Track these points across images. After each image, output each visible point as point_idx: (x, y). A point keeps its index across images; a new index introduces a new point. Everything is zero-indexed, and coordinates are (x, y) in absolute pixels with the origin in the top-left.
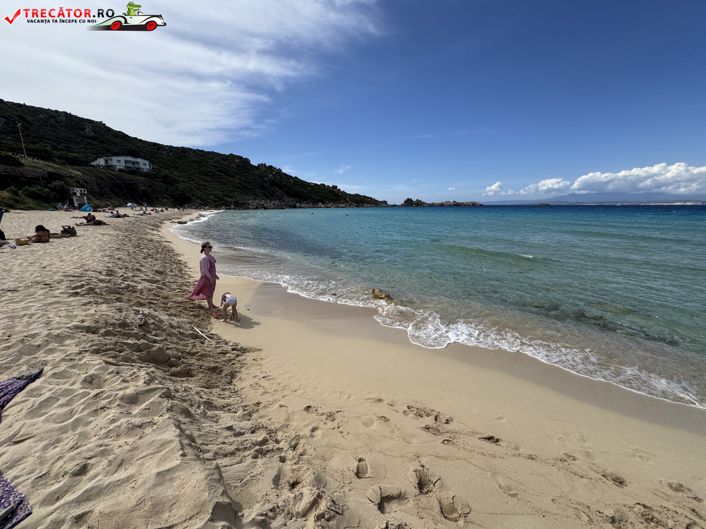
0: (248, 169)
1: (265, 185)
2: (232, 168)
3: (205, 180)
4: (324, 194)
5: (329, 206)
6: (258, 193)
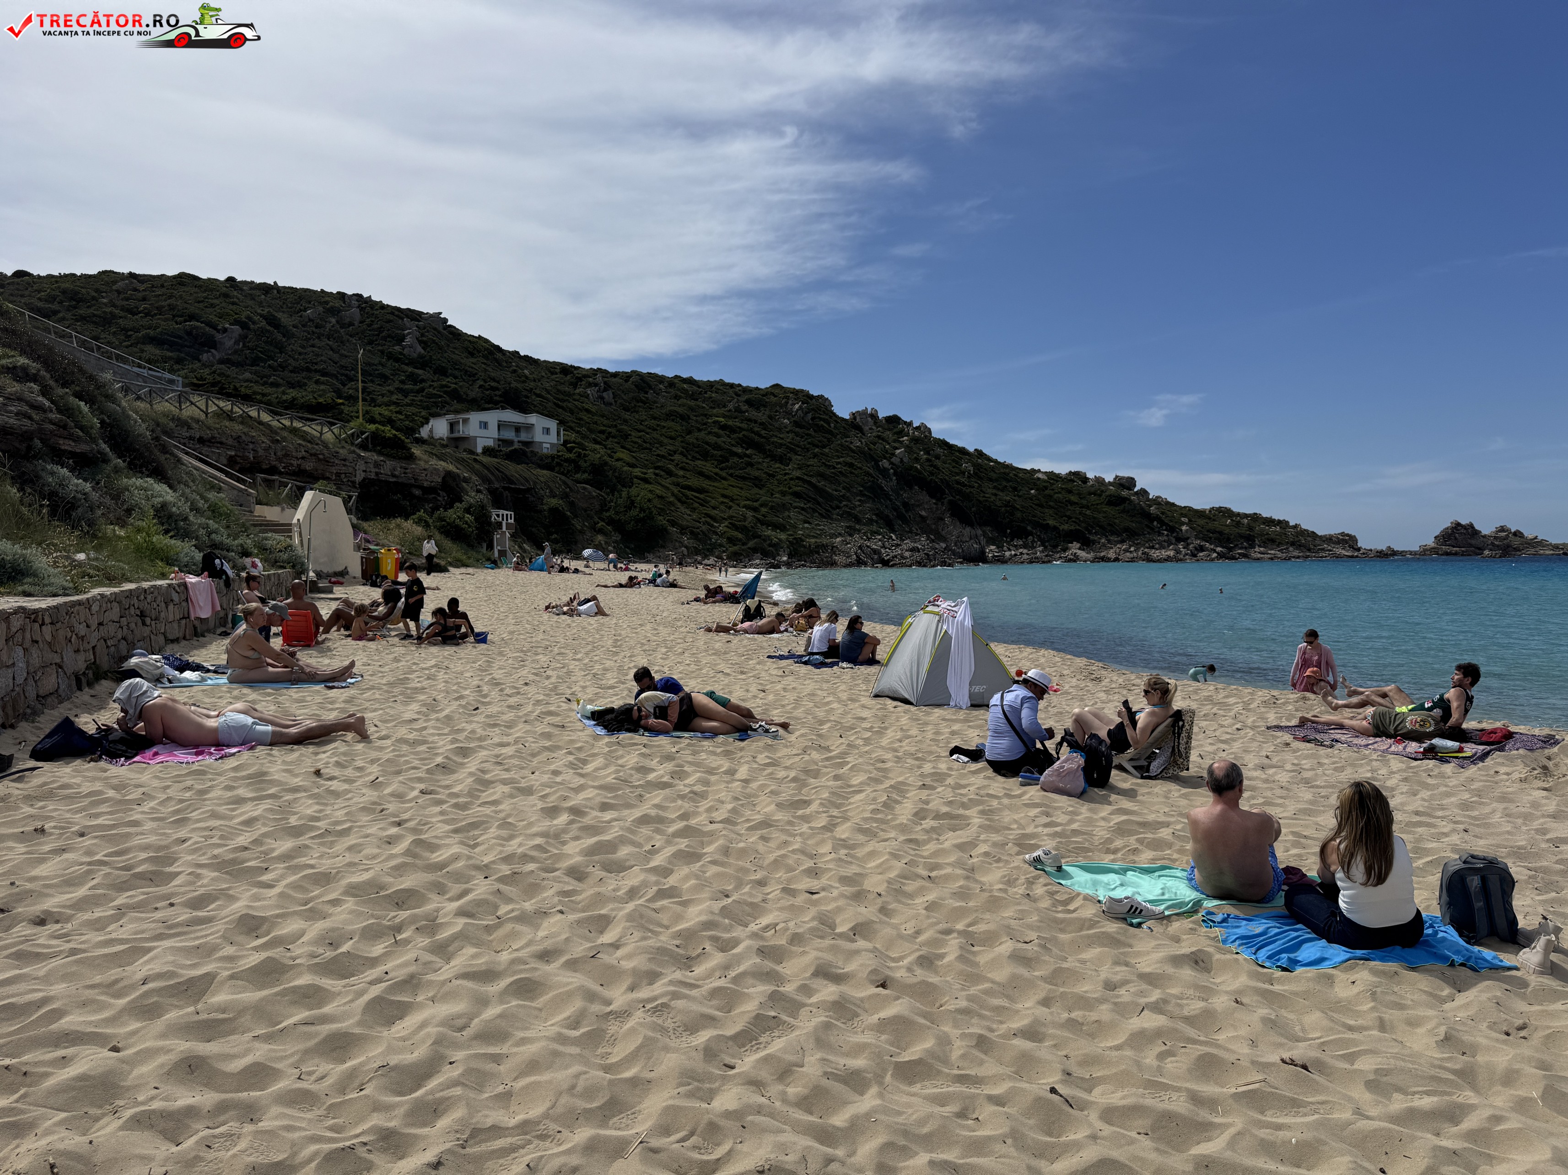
0: (830, 432)
1: (882, 482)
2: (780, 430)
3: (701, 474)
4: (1088, 512)
5: (1111, 554)
6: (860, 512)
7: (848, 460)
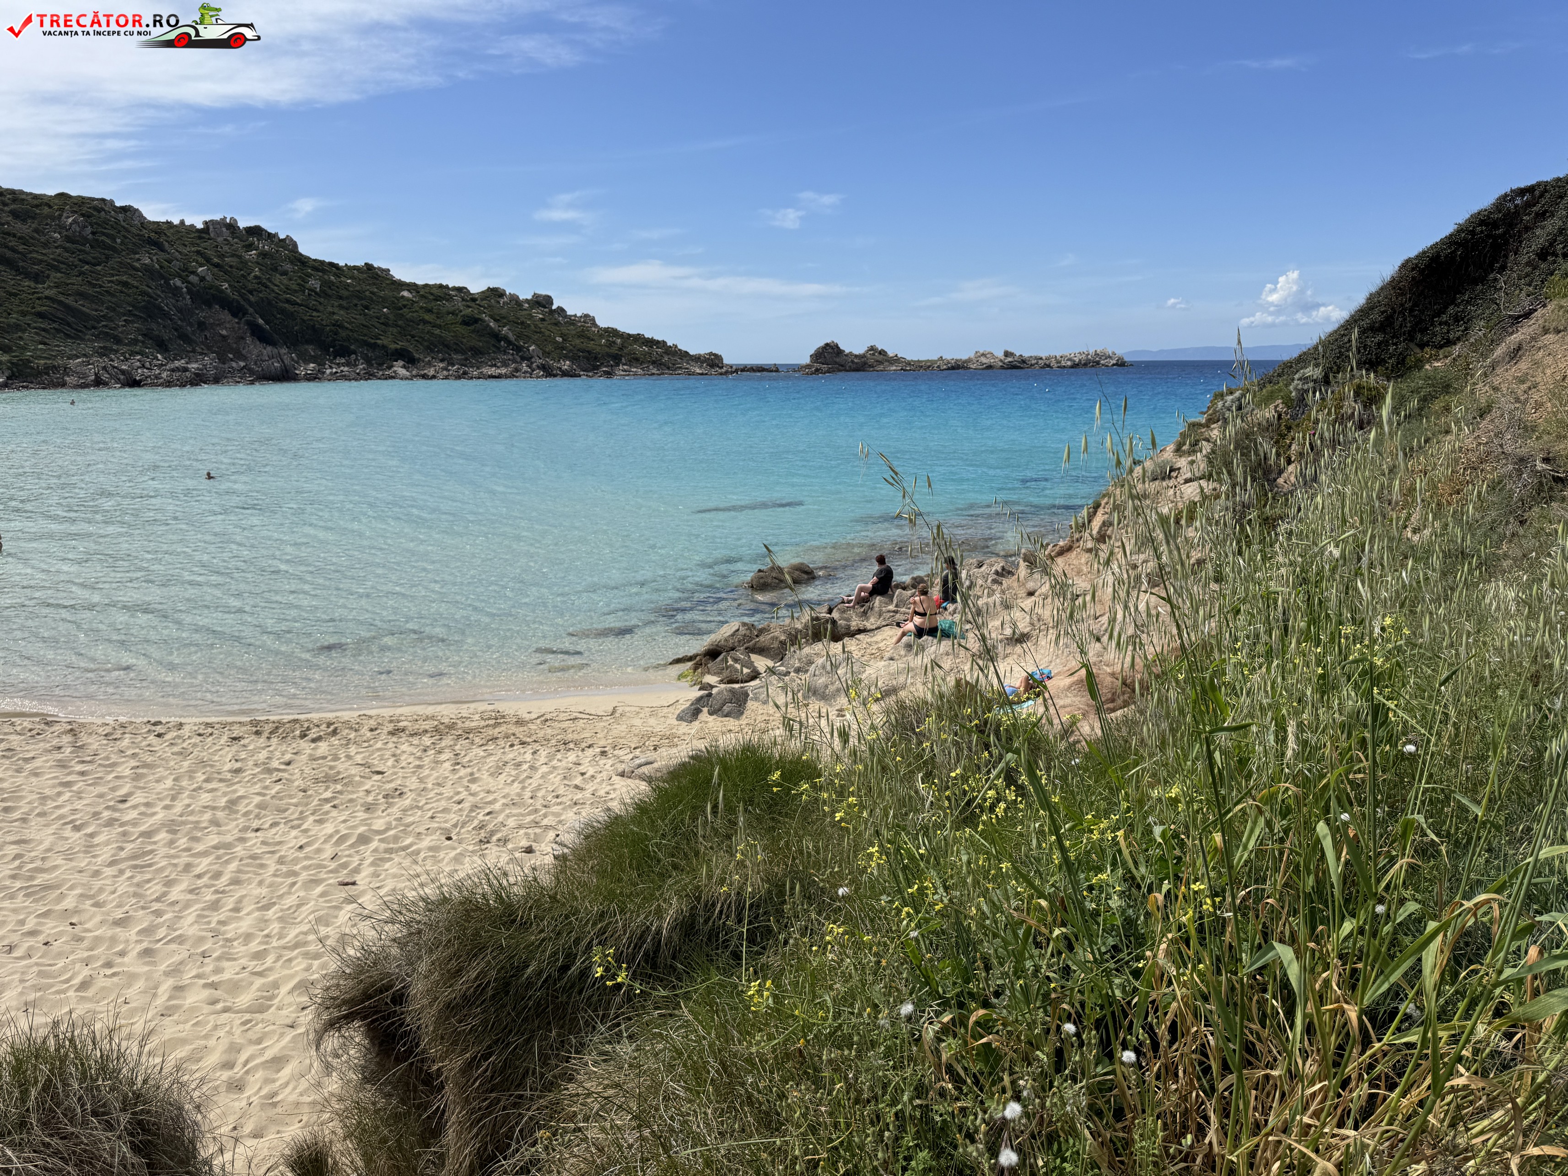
4: (437, 331)
5: (431, 372)
6: (122, 333)
7: (124, 278)
